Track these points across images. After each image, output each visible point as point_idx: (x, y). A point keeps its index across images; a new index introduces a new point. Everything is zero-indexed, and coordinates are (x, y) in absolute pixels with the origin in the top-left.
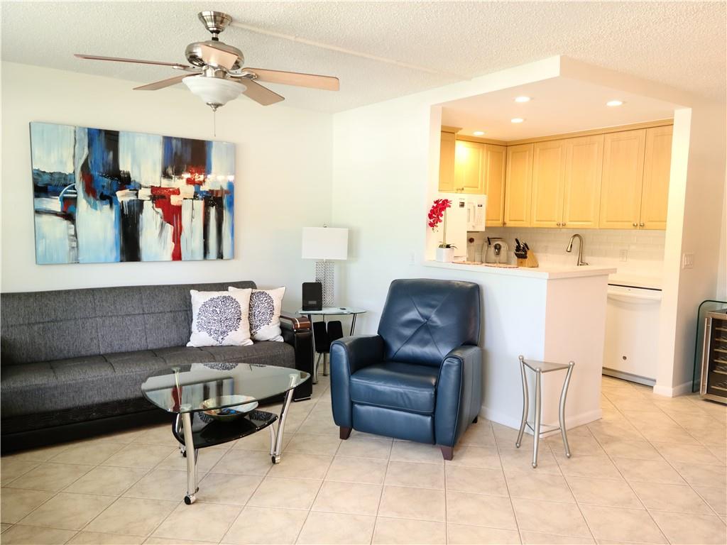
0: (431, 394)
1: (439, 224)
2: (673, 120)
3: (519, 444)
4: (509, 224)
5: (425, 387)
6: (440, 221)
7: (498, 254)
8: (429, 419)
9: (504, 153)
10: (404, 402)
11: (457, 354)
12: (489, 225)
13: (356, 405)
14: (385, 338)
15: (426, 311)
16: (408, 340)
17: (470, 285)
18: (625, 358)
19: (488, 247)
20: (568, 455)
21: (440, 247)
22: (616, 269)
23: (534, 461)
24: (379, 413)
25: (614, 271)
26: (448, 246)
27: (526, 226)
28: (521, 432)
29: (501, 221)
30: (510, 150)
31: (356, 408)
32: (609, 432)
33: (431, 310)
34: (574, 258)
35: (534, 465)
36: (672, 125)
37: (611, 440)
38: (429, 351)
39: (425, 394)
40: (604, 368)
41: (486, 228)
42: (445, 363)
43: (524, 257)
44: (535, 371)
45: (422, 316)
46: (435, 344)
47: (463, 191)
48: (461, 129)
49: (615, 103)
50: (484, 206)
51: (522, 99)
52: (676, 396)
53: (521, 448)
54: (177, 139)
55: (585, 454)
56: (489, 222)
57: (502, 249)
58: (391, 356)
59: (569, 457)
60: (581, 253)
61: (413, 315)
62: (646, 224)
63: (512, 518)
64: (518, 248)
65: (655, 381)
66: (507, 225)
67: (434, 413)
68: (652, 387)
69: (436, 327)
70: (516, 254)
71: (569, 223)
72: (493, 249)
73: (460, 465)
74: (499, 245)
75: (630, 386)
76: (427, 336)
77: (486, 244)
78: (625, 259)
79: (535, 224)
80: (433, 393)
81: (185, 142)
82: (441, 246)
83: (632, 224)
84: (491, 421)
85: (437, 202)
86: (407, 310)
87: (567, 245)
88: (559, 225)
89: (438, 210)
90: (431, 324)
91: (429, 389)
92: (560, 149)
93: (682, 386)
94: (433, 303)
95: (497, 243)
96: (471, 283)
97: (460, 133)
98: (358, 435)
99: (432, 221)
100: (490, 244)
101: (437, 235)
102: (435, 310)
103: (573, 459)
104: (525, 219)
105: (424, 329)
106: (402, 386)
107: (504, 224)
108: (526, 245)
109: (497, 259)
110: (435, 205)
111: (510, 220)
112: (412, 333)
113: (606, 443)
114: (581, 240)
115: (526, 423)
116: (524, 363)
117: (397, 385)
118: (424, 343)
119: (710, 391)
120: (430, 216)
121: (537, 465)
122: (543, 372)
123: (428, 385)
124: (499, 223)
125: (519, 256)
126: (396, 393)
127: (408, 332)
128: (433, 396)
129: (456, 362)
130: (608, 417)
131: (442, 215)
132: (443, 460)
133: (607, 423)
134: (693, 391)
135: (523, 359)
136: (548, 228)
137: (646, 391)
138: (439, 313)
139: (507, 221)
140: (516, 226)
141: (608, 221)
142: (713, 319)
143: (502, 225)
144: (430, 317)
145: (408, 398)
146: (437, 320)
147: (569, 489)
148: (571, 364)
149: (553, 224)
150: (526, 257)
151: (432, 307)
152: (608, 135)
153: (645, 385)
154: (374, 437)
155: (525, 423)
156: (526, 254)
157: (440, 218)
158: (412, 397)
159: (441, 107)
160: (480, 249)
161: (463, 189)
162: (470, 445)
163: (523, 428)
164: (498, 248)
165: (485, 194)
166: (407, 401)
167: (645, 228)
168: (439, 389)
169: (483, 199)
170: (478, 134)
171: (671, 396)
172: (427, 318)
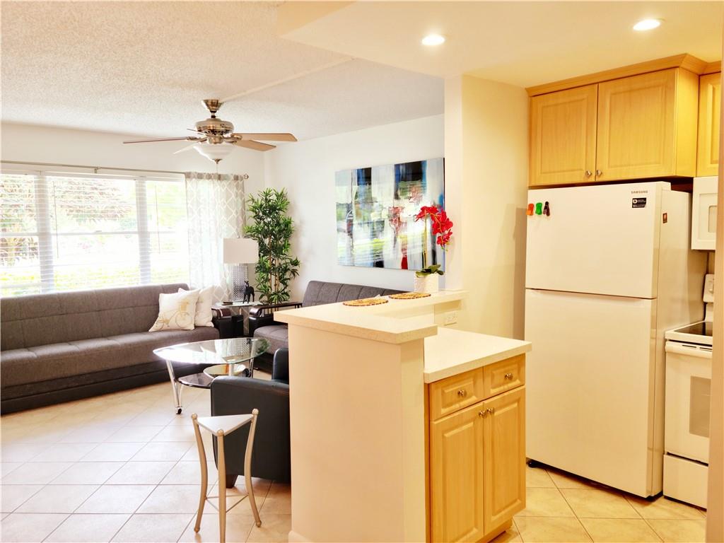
54: (402, 164)
81: (408, 165)
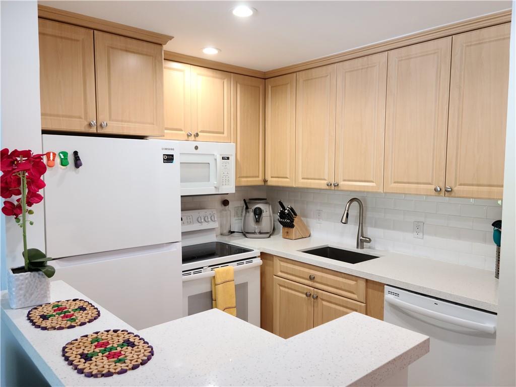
4: (272, 182)
7: (258, 221)
9: (260, 88)
12: (241, 184)
19: (245, 212)
27: (291, 185)
29: (261, 178)
30: (270, 85)
34: (351, 231)
36: (511, 22)
41: (238, 188)
43: (291, 226)
50: (232, 159)
56: (243, 179)
57: (264, 214)
60: (361, 223)
62: (455, 189)
64: (282, 215)
66: (270, 183)
70: (280, 222)
71: (342, 183)
72: (252, 214)
74: (260, 209)
77: (243, 208)
78: (421, 235)
79: (301, 183)
83: (433, 187)
87: (341, 211)
88: (329, 185)
95: (257, 206)
100: (248, 208)
104: (288, 176)
107: (265, 181)
108: (292, 209)
109: (257, 227)
111: (272, 177)
114: (360, 205)
124: (259, 181)
125: (285, 225)
136: (316, 189)
139: (269, 178)
141: (396, 183)
143: (263, 184)
149: (322, 184)
150: (292, 226)
156: (293, 221)
161: (197, 135)
164: (258, 213)
165: (235, 142)
167: (453, 194)
169: (229, 149)
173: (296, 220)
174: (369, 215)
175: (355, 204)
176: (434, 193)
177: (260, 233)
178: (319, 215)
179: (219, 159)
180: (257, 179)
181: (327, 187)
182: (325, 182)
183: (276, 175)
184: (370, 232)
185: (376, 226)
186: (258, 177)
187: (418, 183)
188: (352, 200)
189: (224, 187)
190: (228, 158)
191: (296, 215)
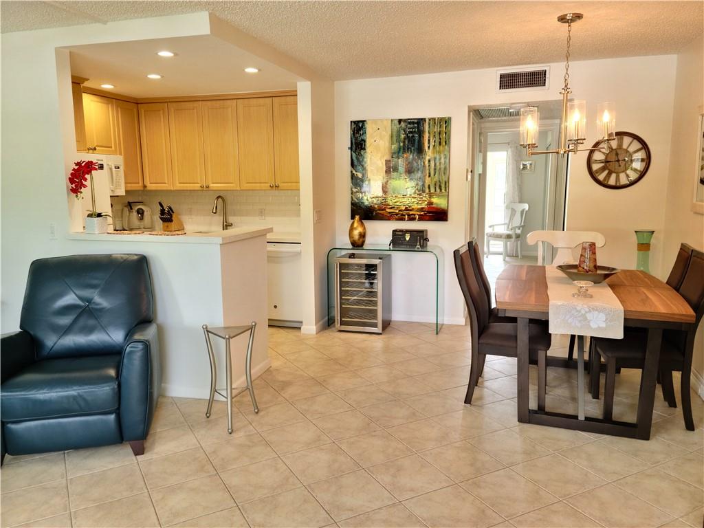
0: (113, 389)
1: (83, 190)
2: (296, 91)
3: (208, 414)
4: (151, 187)
5: (104, 383)
6: (85, 186)
7: (142, 219)
8: (112, 417)
9: (135, 111)
10: (80, 406)
11: (137, 337)
12: (129, 189)
13: (9, 425)
14: (32, 333)
15: (87, 293)
16: (67, 330)
17: (136, 257)
18: (275, 307)
19: (130, 212)
20: (256, 410)
21: (88, 216)
22: (272, 229)
23: (230, 427)
24: (43, 425)
25: (271, 230)
26: (99, 215)
27: (169, 188)
28: (211, 401)
29: (141, 184)
30: (142, 109)
31: (10, 430)
32: (281, 378)
33: (92, 290)
34: (219, 219)
35: (230, 431)
36: (296, 95)
37: (286, 384)
38: (96, 338)
39: (104, 391)
40: (269, 320)
41: (127, 192)
42: (128, 349)
43: (170, 220)
44: (224, 338)
45: (81, 298)
46: (104, 329)
47: (95, 151)
48: (87, 80)
49: (251, 70)
50: (122, 168)
51: (165, 54)
52: (320, 331)
53: (212, 417)
55: (269, 405)
56: (129, 185)
57: (145, 213)
58: (45, 353)
59: (257, 413)
60: (225, 214)
61: (70, 299)
62: (281, 185)
63: (227, 495)
64: (163, 212)
65: (302, 322)
66: (148, 188)
67: (119, 408)
68: (300, 328)
69: (101, 310)
70: (161, 218)
71: (212, 185)
72: (135, 214)
73: (155, 456)
74: (141, 209)
75: (281, 331)
76: (91, 322)
77: (126, 209)
78: (263, 217)
79: (178, 187)
80: (116, 387)
82: (90, 216)
83: (269, 185)
84: (172, 397)
85: (77, 164)
86: (61, 295)
87: (211, 207)
88: (202, 187)
89: (80, 175)
90: (96, 307)
91: (111, 384)
92: (195, 110)
93: (321, 323)
94: (95, 282)
95: (138, 207)
96: (136, 255)
97: (86, 84)
98: (14, 458)
99: (73, 186)
100: (131, 209)
101: (82, 203)
102: (98, 290)
103: (261, 414)
104: (166, 182)
105: (86, 314)
106: (75, 388)
107: (145, 187)
108: (170, 208)
109: (141, 224)
110: (76, 167)
111: (151, 183)
112: (71, 321)
113: (283, 389)
114: (224, 201)
115: (216, 391)
116: (208, 331)
117: (67, 387)
118: (89, 330)
119: (342, 323)
120: (71, 181)
121: (232, 431)
122: (232, 338)
123: (107, 379)
124: (139, 186)
125: (164, 220)
126: (67, 397)
127: (65, 321)
128: (117, 390)
129: (140, 346)
130: (276, 364)
131: (86, 180)
132: (134, 457)
133: (277, 370)
134: (329, 326)
135: (207, 328)
136: (190, 190)
137: (295, 333)
138: (105, 292)
139: (147, 183)
140: (159, 189)
141: (247, 183)
142: (340, 264)
143: (142, 189)
144: (92, 299)
145: (85, 400)
146: (101, 301)
147: (268, 444)
148: (254, 324)
149: (197, 186)
150: (171, 221)
151: (93, 287)
152: (239, 100)
153: (295, 327)
154: (38, 457)
155: (214, 390)
156: (171, 217)
157: (84, 183)
158: (89, 398)
159: (68, 51)
160: (120, 214)
161: (95, 149)
162: (158, 430)
163: (212, 396)
164: (140, 212)
165: (121, 154)
166: (82, 404)
167: (280, 188)
168: (123, 380)
169: (119, 160)
170: (107, 87)
171: (315, 333)
172: (89, 301)
173: (174, 216)
174: (229, 208)
175: (220, 199)
176: (270, 188)
177: (144, 228)
178: (190, 212)
179: (113, 168)
180: (137, 185)
181: (200, 189)
182: (199, 185)
183: (155, 182)
184: (231, 219)
185: (235, 215)
186: (139, 183)
187: (260, 183)
188: (218, 197)
189: (118, 190)
190: (118, 168)
191: (173, 212)
